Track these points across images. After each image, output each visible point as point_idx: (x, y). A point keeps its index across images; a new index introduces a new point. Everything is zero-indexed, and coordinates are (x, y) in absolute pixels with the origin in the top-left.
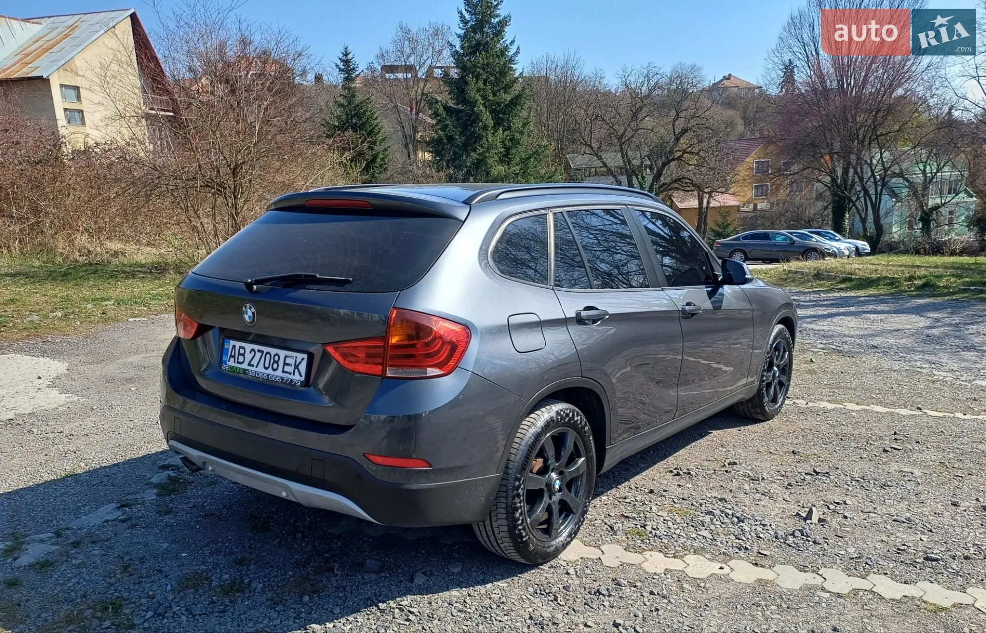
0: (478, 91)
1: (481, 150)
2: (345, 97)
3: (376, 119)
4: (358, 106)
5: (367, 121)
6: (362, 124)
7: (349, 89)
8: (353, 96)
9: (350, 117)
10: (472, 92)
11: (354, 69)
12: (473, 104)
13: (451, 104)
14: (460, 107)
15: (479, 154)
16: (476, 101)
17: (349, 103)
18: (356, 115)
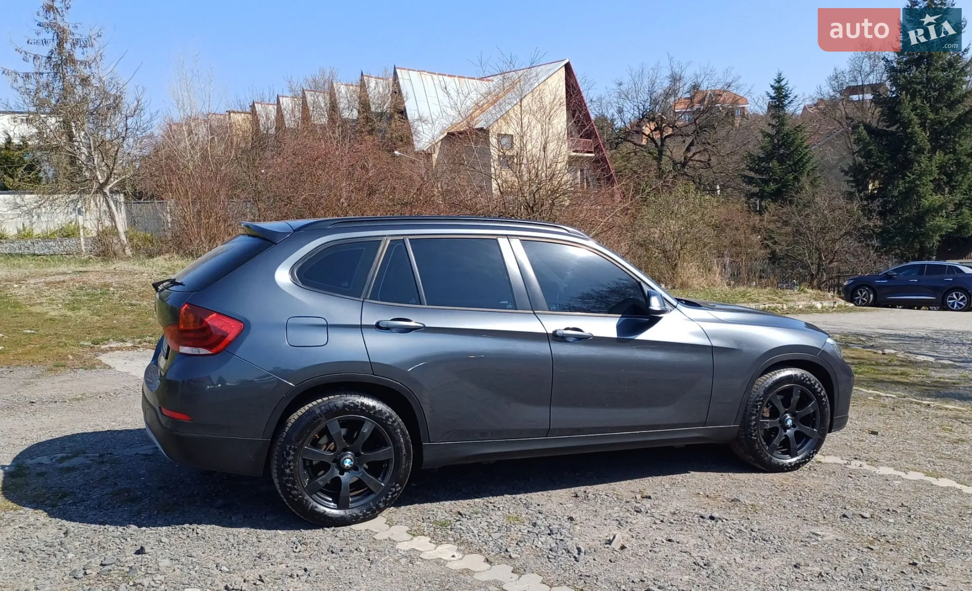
0: (915, 108)
1: (913, 177)
2: (773, 126)
3: (806, 148)
4: (787, 134)
5: (796, 150)
6: (790, 154)
7: (779, 117)
8: (782, 124)
9: (775, 147)
10: (906, 111)
11: (786, 96)
12: (906, 124)
13: (882, 126)
14: (893, 129)
15: (909, 182)
16: (910, 121)
17: (778, 133)
18: (783, 144)
